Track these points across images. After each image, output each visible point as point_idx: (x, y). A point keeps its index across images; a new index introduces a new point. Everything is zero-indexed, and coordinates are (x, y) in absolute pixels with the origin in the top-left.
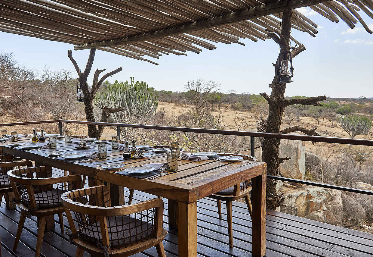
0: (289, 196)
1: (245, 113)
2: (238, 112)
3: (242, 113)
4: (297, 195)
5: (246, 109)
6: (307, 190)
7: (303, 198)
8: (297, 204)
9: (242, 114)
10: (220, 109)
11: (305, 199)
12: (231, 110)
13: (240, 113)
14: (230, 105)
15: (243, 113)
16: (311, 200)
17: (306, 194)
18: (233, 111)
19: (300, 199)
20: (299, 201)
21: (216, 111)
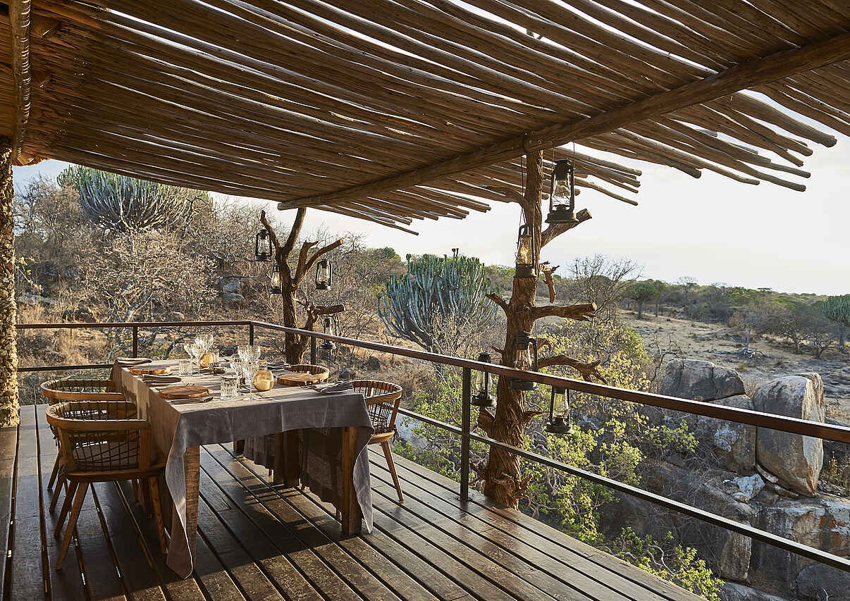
0: (779, 512)
1: (714, 326)
2: (696, 323)
3: (706, 325)
4: (798, 513)
5: (717, 319)
6: (823, 505)
7: (812, 520)
8: (796, 534)
9: (706, 328)
10: (656, 316)
11: (817, 525)
12: (682, 319)
13: (701, 327)
14: (681, 310)
15: (710, 326)
16: (834, 530)
17: (821, 514)
18: (686, 322)
19: (805, 522)
20: (803, 528)
21: (648, 319)
